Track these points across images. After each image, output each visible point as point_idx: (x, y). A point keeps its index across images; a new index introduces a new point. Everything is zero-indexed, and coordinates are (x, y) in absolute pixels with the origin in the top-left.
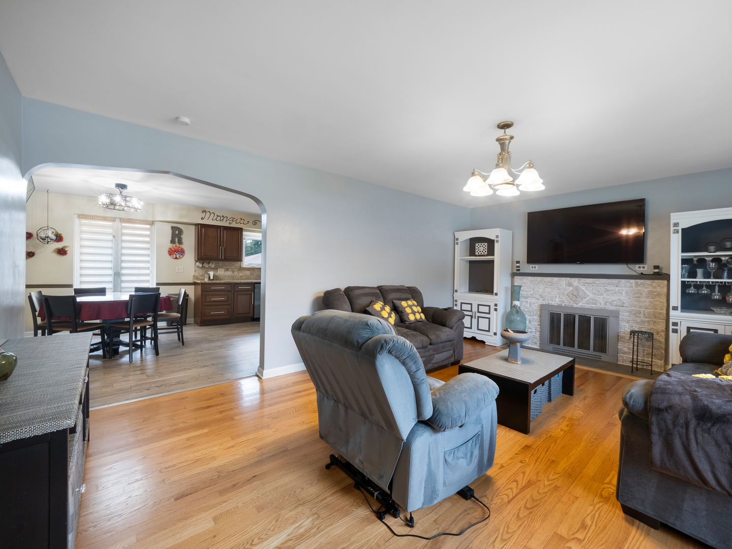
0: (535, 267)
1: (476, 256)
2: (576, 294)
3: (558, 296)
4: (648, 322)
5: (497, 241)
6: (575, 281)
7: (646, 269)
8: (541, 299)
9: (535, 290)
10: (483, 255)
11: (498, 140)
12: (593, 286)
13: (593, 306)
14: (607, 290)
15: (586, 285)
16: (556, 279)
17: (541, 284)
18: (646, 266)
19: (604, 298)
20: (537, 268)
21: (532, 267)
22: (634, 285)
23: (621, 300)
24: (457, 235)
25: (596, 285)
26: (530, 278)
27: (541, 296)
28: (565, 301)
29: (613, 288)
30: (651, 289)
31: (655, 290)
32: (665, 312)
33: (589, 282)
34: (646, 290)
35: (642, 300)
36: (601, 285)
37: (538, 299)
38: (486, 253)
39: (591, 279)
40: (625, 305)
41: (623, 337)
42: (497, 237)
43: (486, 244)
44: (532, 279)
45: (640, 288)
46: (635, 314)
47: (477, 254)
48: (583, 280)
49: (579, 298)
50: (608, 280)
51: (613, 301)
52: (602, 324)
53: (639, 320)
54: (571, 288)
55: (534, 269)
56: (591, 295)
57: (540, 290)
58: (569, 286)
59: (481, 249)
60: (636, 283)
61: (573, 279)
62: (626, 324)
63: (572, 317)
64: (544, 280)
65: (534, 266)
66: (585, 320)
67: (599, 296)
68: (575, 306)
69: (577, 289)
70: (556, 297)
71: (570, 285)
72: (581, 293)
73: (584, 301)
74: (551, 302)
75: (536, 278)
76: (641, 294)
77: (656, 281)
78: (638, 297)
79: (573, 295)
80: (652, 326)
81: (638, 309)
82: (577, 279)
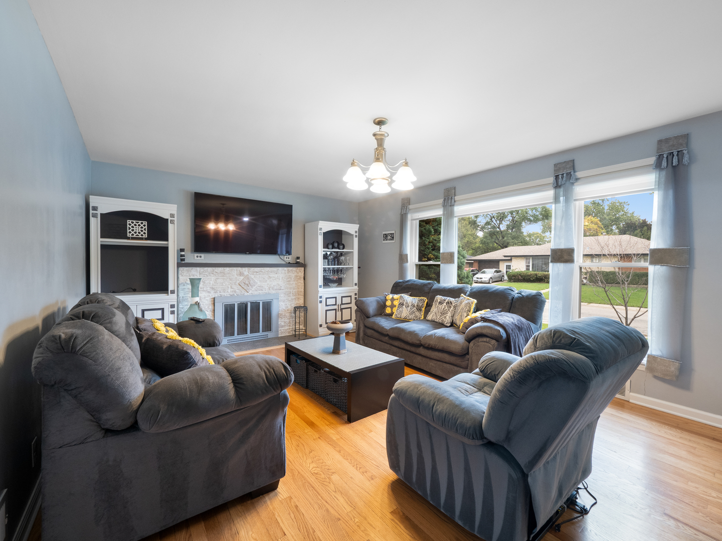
0: (201, 257)
1: (128, 238)
2: (248, 283)
3: (229, 286)
4: (295, 299)
5: (172, 222)
6: (245, 270)
7: (290, 259)
8: (212, 292)
9: (206, 282)
10: (141, 239)
11: (374, 135)
12: (260, 274)
13: (260, 292)
14: (270, 277)
15: (255, 273)
16: (227, 269)
17: (212, 275)
18: (290, 257)
19: (268, 284)
20: (203, 258)
21: (197, 257)
22: (286, 272)
23: (279, 285)
24: (94, 201)
25: (262, 273)
26: (198, 269)
27: (213, 288)
28: (237, 291)
29: (274, 275)
30: (296, 274)
31: (298, 275)
32: (303, 290)
33: (257, 271)
34: (293, 275)
35: (291, 283)
36: (266, 273)
37: (209, 292)
38: (146, 236)
39: (259, 268)
40: (282, 288)
41: (281, 315)
42: (172, 216)
43: (145, 223)
44: (202, 270)
45: (290, 274)
46: (288, 295)
47: (129, 235)
48: (252, 269)
49: (250, 286)
50: (270, 268)
51: (274, 286)
52: (268, 306)
53: (290, 299)
54: (242, 278)
55: (199, 258)
56: (259, 283)
57: (212, 282)
58: (240, 276)
59: (137, 229)
60: (288, 270)
61: (244, 269)
62: (283, 303)
63: (244, 306)
64: (216, 271)
65: (199, 255)
66: (255, 306)
67: (264, 283)
68: (246, 294)
69: (247, 277)
70: (228, 287)
71: (241, 274)
72: (252, 282)
73: (253, 289)
74: (223, 294)
75: (206, 269)
76: (291, 278)
77: (299, 268)
78: (289, 281)
79: (245, 283)
80: (297, 302)
81: (289, 290)
82: (246, 269)
